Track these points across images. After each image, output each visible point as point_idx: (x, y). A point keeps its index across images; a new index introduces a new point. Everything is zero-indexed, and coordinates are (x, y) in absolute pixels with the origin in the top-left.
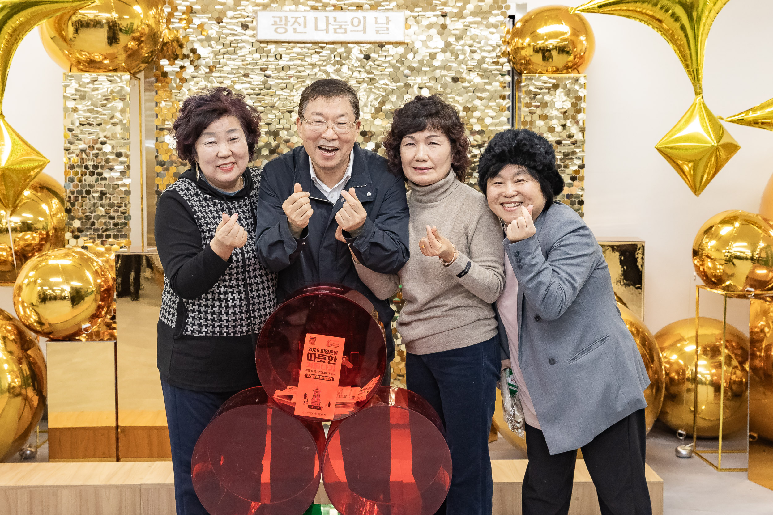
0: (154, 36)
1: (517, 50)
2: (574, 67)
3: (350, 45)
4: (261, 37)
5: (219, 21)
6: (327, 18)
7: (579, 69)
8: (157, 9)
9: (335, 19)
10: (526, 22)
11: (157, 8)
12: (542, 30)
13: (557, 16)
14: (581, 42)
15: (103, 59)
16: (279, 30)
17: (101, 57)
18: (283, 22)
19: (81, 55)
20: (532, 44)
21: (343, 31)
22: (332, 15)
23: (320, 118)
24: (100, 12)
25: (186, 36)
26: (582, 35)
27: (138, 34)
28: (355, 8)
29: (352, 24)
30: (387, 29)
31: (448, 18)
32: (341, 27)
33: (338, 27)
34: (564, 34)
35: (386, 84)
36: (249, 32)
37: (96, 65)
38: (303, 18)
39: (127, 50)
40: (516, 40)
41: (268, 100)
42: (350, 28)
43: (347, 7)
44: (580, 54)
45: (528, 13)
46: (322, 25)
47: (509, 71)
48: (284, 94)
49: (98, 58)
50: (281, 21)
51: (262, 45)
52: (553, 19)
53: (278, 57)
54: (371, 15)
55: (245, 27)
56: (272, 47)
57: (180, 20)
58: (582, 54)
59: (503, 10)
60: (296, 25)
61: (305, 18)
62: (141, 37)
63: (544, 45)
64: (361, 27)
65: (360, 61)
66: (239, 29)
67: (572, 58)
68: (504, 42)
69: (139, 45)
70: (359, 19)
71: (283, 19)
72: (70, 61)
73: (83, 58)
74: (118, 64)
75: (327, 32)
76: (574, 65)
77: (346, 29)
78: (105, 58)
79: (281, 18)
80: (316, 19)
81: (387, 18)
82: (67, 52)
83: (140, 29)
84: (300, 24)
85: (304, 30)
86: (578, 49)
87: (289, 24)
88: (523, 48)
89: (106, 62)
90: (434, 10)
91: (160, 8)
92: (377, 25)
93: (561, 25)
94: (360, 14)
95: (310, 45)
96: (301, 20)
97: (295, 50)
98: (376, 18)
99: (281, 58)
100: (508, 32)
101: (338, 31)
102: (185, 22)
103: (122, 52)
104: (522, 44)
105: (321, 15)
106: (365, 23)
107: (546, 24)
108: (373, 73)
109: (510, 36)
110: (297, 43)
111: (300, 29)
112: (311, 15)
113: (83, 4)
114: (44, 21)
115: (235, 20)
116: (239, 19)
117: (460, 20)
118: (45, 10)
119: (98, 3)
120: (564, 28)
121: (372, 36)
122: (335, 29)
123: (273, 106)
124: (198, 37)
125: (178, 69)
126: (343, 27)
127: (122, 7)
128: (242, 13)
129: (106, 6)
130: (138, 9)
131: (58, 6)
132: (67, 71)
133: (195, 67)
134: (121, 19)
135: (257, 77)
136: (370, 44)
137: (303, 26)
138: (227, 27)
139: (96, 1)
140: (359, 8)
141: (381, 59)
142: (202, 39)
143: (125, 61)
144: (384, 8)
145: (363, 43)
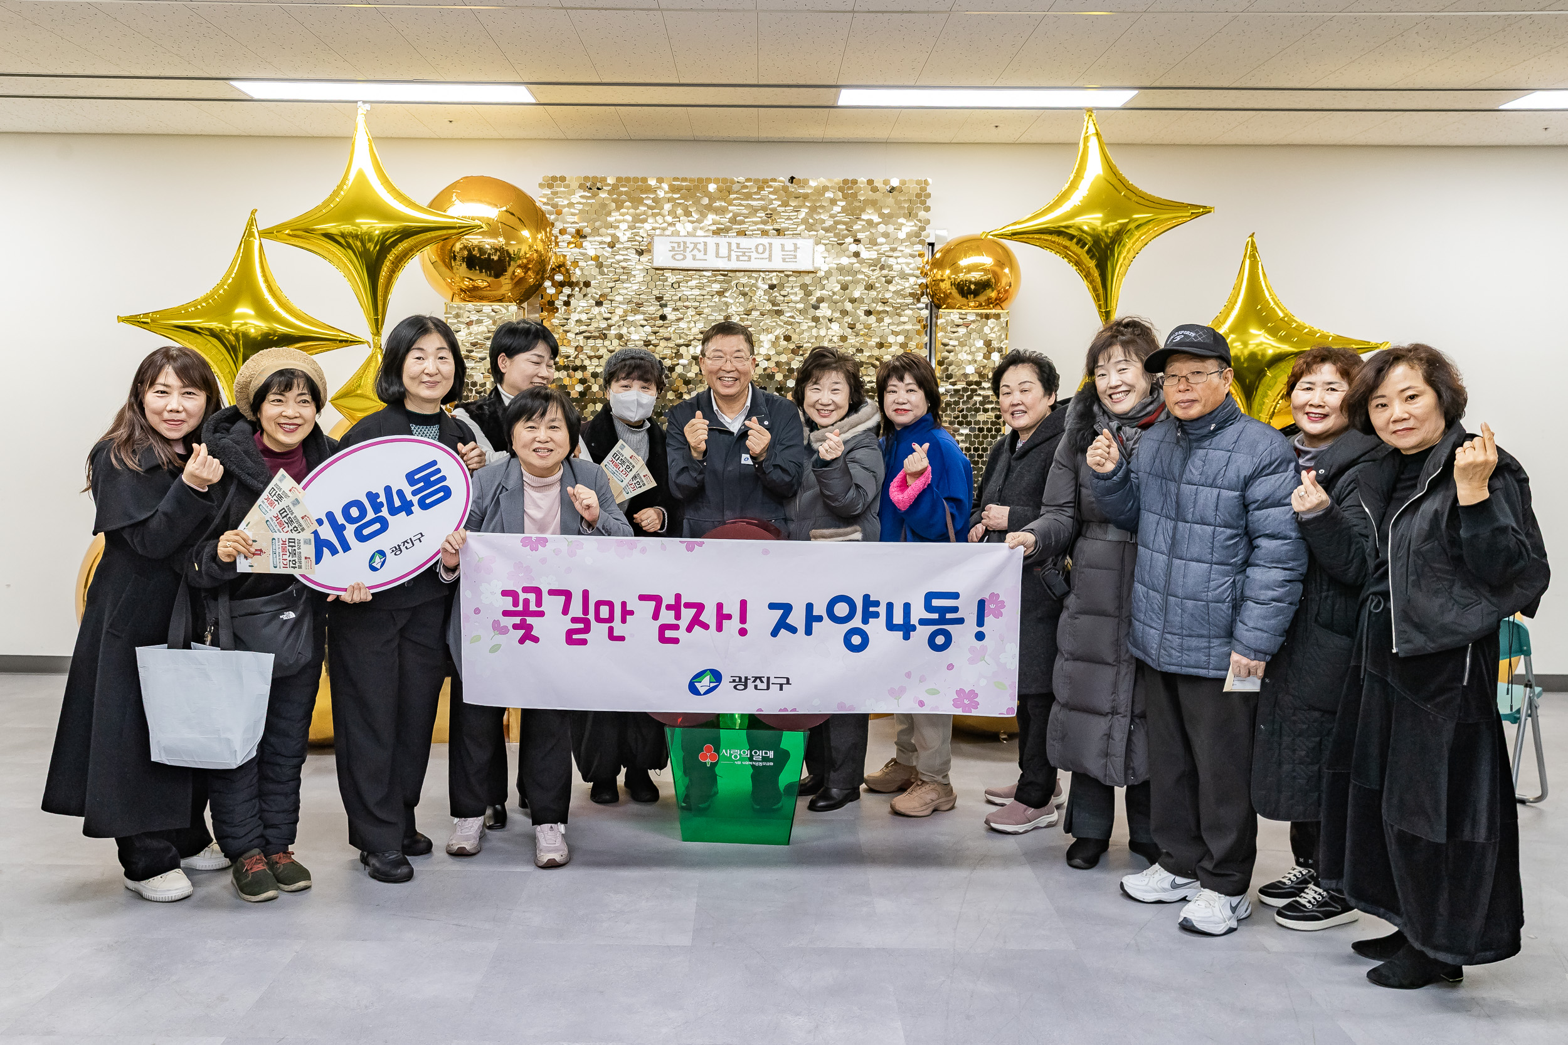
0: (542, 262)
1: (937, 282)
2: (998, 302)
3: (754, 274)
4: (656, 264)
5: (612, 245)
6: (730, 244)
7: (1003, 305)
8: (546, 233)
9: (738, 244)
10: (947, 252)
12: (964, 262)
13: (978, 247)
14: (1006, 275)
16: (677, 257)
18: (682, 248)
19: (463, 280)
20: (954, 276)
22: (734, 241)
23: (720, 354)
24: (484, 238)
25: (575, 263)
26: (1006, 267)
27: (525, 261)
28: (760, 232)
29: (757, 251)
30: (795, 257)
31: (860, 246)
32: (744, 254)
33: (741, 254)
34: (987, 266)
35: (792, 317)
36: (644, 258)
37: (479, 293)
38: (703, 244)
39: (513, 277)
40: (935, 271)
41: (663, 332)
42: (754, 255)
43: (751, 233)
44: (1004, 288)
45: (949, 243)
46: (724, 251)
47: (926, 305)
50: (680, 247)
51: (658, 271)
52: (973, 250)
53: (676, 285)
54: (777, 242)
55: (640, 253)
56: (668, 274)
57: (569, 243)
58: (1008, 287)
59: (922, 238)
60: (695, 252)
61: (705, 244)
62: (528, 263)
63: (965, 278)
64: (766, 255)
65: (765, 291)
66: (634, 256)
67: (996, 292)
68: (921, 273)
69: (525, 273)
70: (764, 245)
71: (682, 244)
72: (452, 289)
73: (465, 284)
74: (503, 295)
75: (729, 260)
76: (996, 300)
77: (750, 257)
79: (679, 243)
80: (717, 245)
81: (795, 245)
82: (450, 281)
83: (528, 255)
84: (699, 251)
85: (705, 257)
86: (1002, 283)
87: (688, 250)
88: (943, 281)
90: (846, 236)
91: (548, 230)
92: (784, 253)
93: (982, 257)
94: (765, 241)
95: (710, 273)
96: (701, 247)
98: (783, 245)
99: (679, 287)
100: (927, 263)
101: (741, 258)
102: (574, 246)
103: (508, 281)
104: (942, 276)
105: (723, 241)
106: (771, 251)
107: (965, 256)
108: (778, 305)
109: (929, 267)
110: (696, 270)
111: (700, 255)
112: (712, 241)
113: (469, 229)
114: (428, 247)
115: (629, 245)
116: (633, 243)
117: (875, 248)
118: (429, 236)
119: (485, 228)
120: (987, 261)
121: (777, 265)
122: (738, 257)
123: (668, 339)
124: (589, 263)
125: (566, 299)
126: (747, 254)
127: (510, 232)
128: (637, 238)
129: (493, 232)
130: (525, 233)
131: (444, 232)
132: (448, 301)
133: (585, 296)
134: (507, 244)
135: (652, 308)
136: (775, 274)
137: (703, 252)
138: (620, 252)
139: (484, 225)
140: (765, 233)
141: (788, 290)
142: (592, 265)
143: (511, 290)
144: (792, 233)
145: (768, 271)
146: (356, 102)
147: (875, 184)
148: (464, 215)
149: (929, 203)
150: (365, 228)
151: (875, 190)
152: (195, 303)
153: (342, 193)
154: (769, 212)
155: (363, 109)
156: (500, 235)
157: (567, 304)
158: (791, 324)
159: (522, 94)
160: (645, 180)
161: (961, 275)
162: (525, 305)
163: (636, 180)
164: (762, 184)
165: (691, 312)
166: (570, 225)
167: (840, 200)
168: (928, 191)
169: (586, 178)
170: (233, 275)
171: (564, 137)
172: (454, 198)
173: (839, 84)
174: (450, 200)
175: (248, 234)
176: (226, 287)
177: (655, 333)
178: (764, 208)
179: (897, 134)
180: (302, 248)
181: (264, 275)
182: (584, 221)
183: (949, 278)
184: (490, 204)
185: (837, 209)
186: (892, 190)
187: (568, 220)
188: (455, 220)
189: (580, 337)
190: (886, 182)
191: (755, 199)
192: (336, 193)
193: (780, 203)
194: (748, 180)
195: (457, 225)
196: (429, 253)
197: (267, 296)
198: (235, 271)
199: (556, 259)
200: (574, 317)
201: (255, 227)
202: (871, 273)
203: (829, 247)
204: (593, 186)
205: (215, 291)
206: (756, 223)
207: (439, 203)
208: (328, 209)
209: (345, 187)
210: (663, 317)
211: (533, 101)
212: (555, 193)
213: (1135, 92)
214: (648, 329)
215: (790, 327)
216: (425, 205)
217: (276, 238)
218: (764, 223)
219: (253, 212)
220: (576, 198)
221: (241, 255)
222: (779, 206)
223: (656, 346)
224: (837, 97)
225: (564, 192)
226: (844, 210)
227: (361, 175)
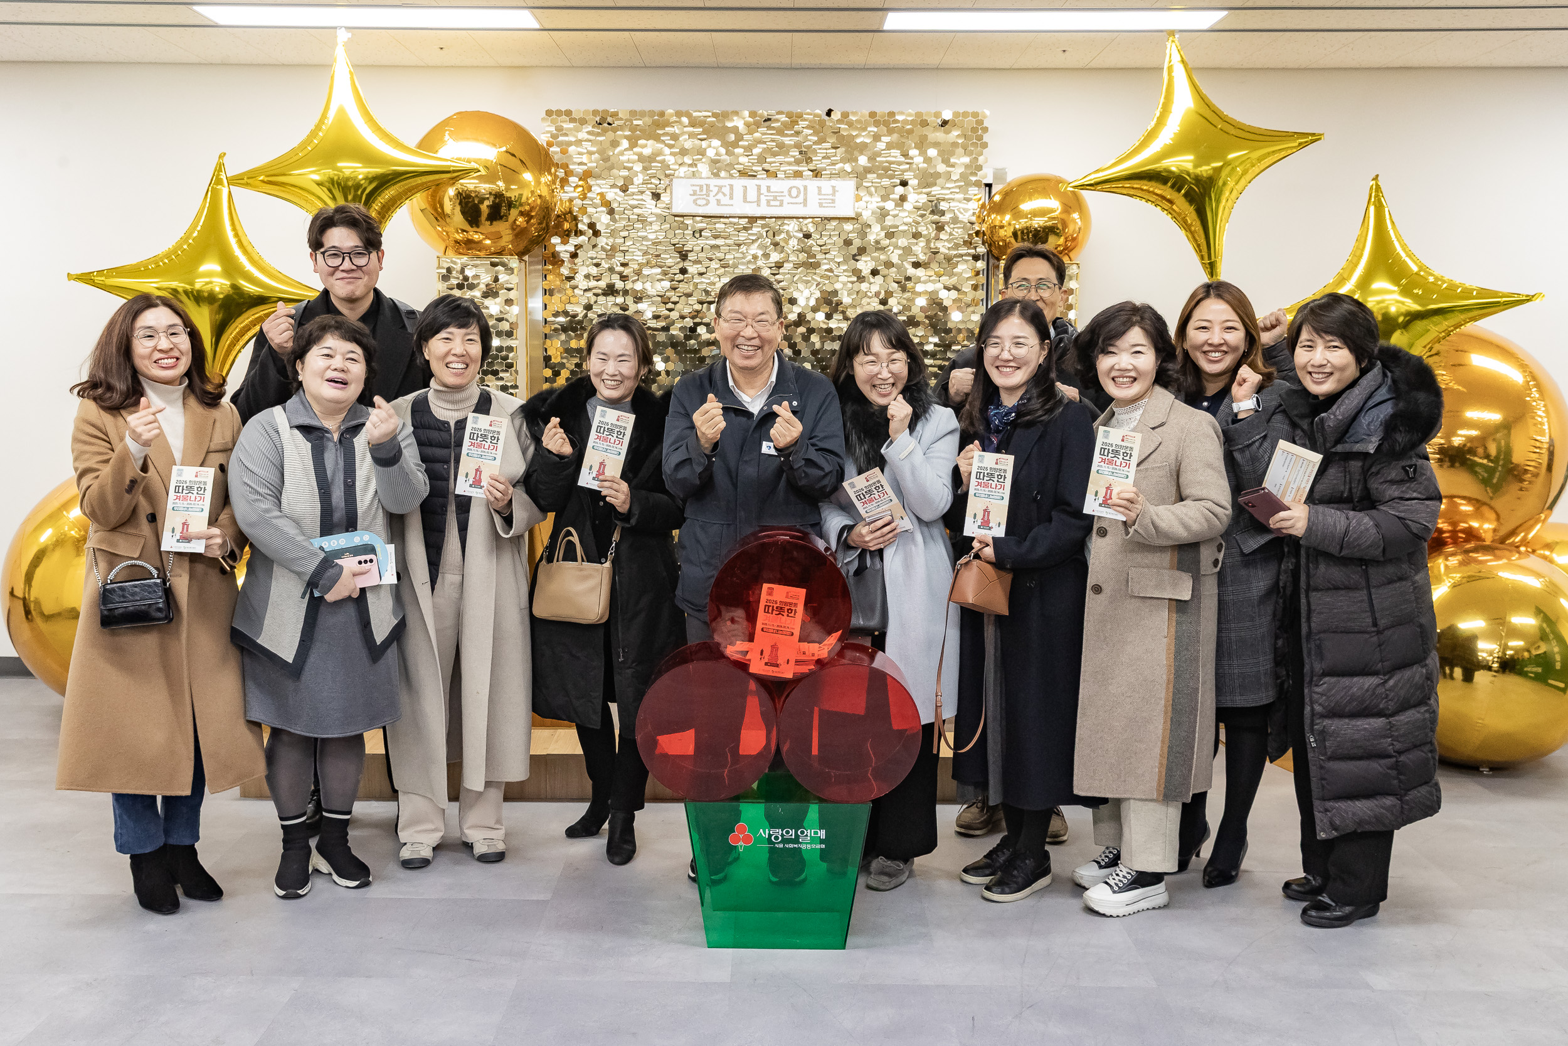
0: (546, 209)
1: (993, 228)
3: (786, 221)
4: (675, 210)
5: (624, 189)
6: (759, 187)
7: (1071, 254)
9: (768, 188)
10: (1007, 194)
11: (550, 173)
12: (1026, 206)
13: (1043, 188)
14: (1074, 221)
15: (484, 239)
16: (699, 202)
17: (482, 237)
18: (704, 192)
19: (458, 233)
20: (1014, 222)
21: (778, 203)
22: (764, 182)
23: (740, 317)
24: (480, 183)
25: (583, 209)
26: (1074, 212)
27: (527, 208)
28: (793, 173)
29: (790, 195)
30: (833, 201)
31: (909, 188)
32: (775, 199)
33: (772, 199)
34: (1052, 211)
35: (831, 270)
36: (661, 203)
37: (473, 245)
38: (728, 187)
39: (515, 228)
40: (993, 216)
41: (683, 288)
42: (787, 199)
43: (783, 174)
44: (1072, 236)
45: (1009, 184)
46: (752, 195)
47: (983, 255)
48: (703, 280)
49: (476, 237)
50: (701, 190)
51: (676, 218)
52: (1039, 193)
53: (697, 235)
54: (813, 184)
55: (656, 196)
56: (689, 221)
57: (576, 187)
58: (1075, 236)
59: (977, 179)
60: (720, 196)
61: (731, 186)
62: (531, 210)
63: (1028, 224)
64: (801, 199)
65: (799, 239)
66: (649, 201)
67: (1062, 240)
68: (979, 217)
69: (528, 222)
70: (798, 189)
71: (705, 187)
72: (444, 240)
73: (459, 237)
74: (503, 245)
75: (759, 205)
77: (781, 202)
78: (487, 238)
79: (701, 187)
80: (745, 187)
82: (440, 229)
83: (530, 201)
84: (725, 195)
85: (731, 202)
86: (1070, 230)
87: (712, 194)
88: (1002, 227)
89: (488, 242)
90: (891, 177)
91: (553, 171)
92: (821, 197)
93: (1048, 200)
94: (798, 183)
95: (736, 220)
96: (726, 190)
97: (717, 226)
98: (819, 188)
99: (701, 236)
100: (983, 206)
101: (772, 203)
102: (581, 189)
103: (509, 231)
104: (1001, 222)
105: (751, 183)
106: (805, 194)
107: (1030, 199)
108: (814, 256)
109: (985, 213)
110: (721, 217)
111: (725, 200)
112: (739, 183)
113: (465, 173)
114: (418, 195)
115: (643, 188)
116: (649, 186)
117: (924, 190)
118: (420, 182)
119: (483, 172)
120: (1053, 204)
121: (814, 210)
122: (768, 201)
123: (689, 295)
124: (598, 210)
125: (572, 249)
126: (778, 198)
127: (510, 174)
128: (653, 181)
129: (491, 177)
130: (527, 176)
131: (437, 177)
132: (441, 254)
133: (594, 246)
134: (507, 189)
135: (670, 260)
136: (811, 220)
137: (728, 196)
138: (635, 197)
139: (481, 168)
140: (798, 175)
141: (825, 239)
142: (603, 212)
143: (512, 242)
144: (828, 172)
145: (803, 218)
146: (335, 28)
147: (924, 118)
148: (459, 156)
149: (986, 138)
150: (347, 173)
151: (924, 123)
152: (156, 260)
153: (321, 134)
154: (804, 149)
155: (343, 36)
156: (500, 179)
157: (574, 255)
158: (829, 278)
159: (525, 19)
160: (662, 114)
161: (1023, 221)
162: (526, 258)
163: (652, 113)
164: (794, 119)
165: (714, 265)
166: (576, 167)
167: (884, 135)
168: (985, 124)
169: (595, 112)
170: (199, 228)
171: (568, 64)
172: (447, 137)
173: (885, 6)
174: (442, 140)
175: (216, 181)
176: (191, 241)
177: (675, 289)
178: (797, 146)
179: (950, 60)
180: (277, 196)
181: (234, 229)
182: (591, 162)
183: (1010, 224)
184: (488, 143)
185: (881, 146)
186: (945, 123)
187: (575, 160)
188: (449, 163)
189: (589, 294)
190: (937, 114)
191: (787, 135)
192: (313, 134)
193: (816, 138)
194: (779, 113)
195: (451, 169)
196: (418, 201)
197: (237, 252)
198: (201, 224)
199: (562, 205)
200: (583, 270)
201: (223, 173)
202: (920, 219)
203: (873, 189)
204: (604, 121)
205: (179, 246)
206: (789, 164)
207: (429, 143)
208: (305, 152)
209: (324, 127)
210: (683, 271)
211: (537, 26)
212: (559, 129)
213: (1225, 13)
214: (667, 284)
215: (827, 282)
216: (412, 143)
217: (247, 185)
218: (797, 162)
219: (220, 157)
220: (582, 135)
221: (207, 205)
222: (815, 143)
223: (675, 303)
224: (882, 21)
225: (570, 129)
226: (889, 146)
227: (341, 111)
